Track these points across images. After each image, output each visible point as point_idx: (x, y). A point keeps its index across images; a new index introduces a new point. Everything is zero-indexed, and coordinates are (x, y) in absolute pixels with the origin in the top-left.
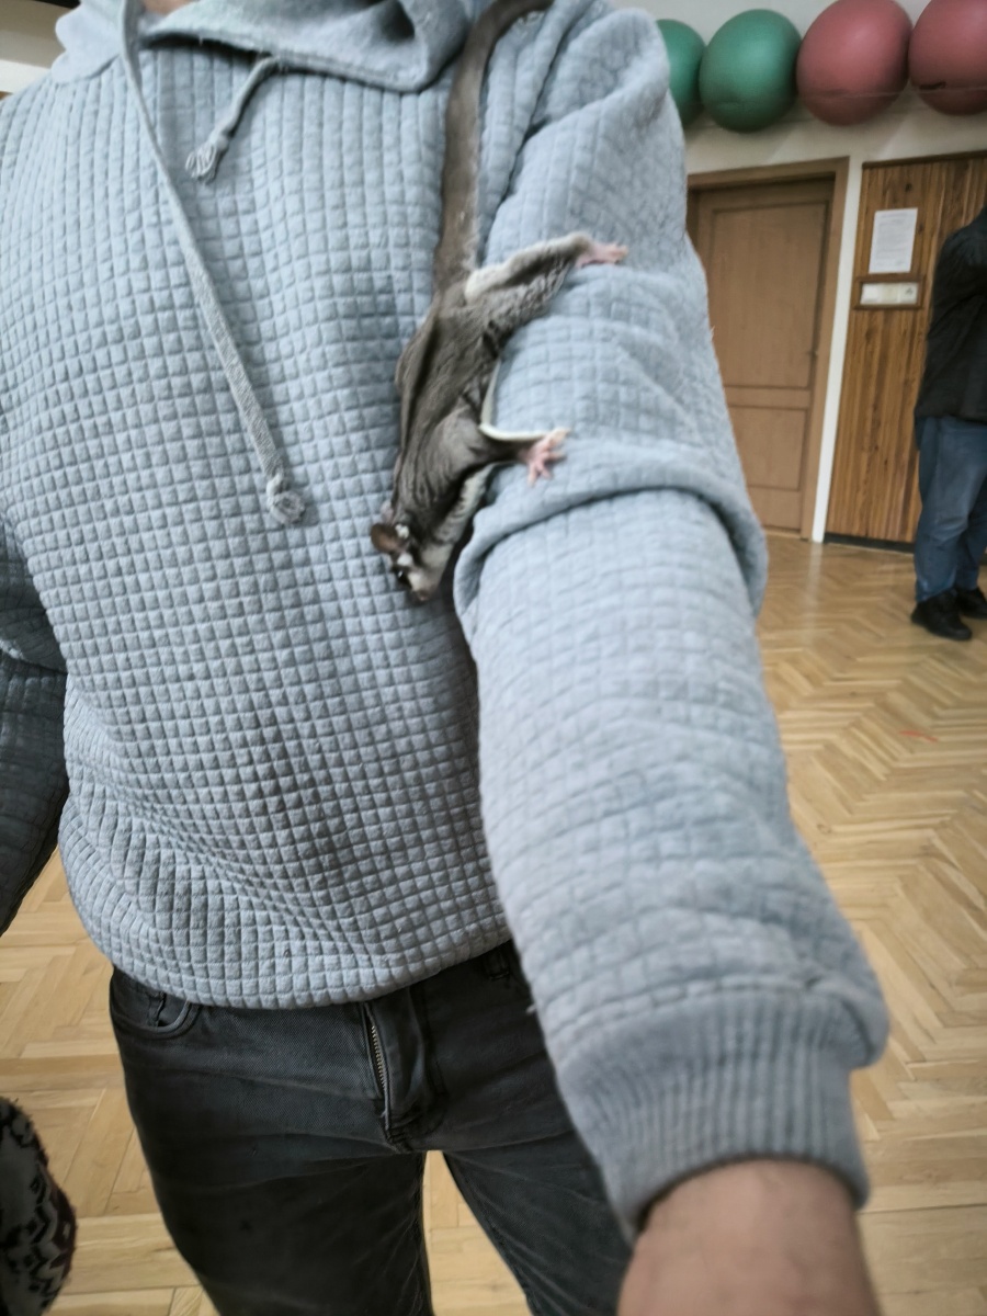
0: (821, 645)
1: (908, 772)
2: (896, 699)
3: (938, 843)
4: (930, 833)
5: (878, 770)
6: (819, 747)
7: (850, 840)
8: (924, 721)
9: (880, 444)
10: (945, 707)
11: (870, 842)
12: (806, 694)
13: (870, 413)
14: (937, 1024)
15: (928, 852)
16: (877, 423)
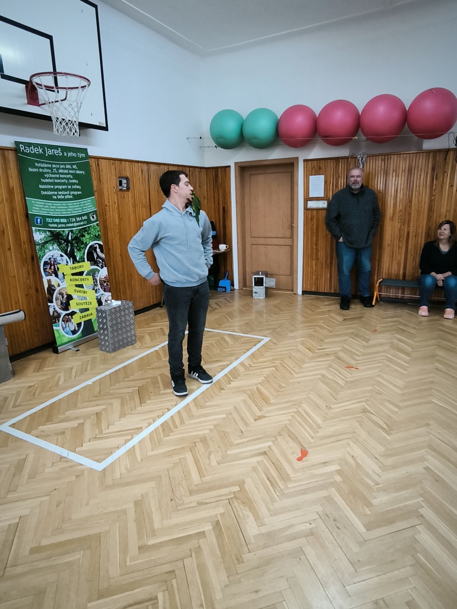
0: (310, 336)
1: (352, 382)
2: (341, 354)
3: (367, 407)
4: (363, 403)
5: (341, 382)
6: (320, 376)
7: (338, 410)
8: (353, 362)
9: (319, 258)
10: (358, 356)
11: (345, 410)
12: (310, 356)
13: (314, 246)
14: (381, 471)
15: (365, 411)
16: (317, 250)
